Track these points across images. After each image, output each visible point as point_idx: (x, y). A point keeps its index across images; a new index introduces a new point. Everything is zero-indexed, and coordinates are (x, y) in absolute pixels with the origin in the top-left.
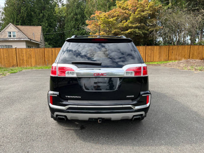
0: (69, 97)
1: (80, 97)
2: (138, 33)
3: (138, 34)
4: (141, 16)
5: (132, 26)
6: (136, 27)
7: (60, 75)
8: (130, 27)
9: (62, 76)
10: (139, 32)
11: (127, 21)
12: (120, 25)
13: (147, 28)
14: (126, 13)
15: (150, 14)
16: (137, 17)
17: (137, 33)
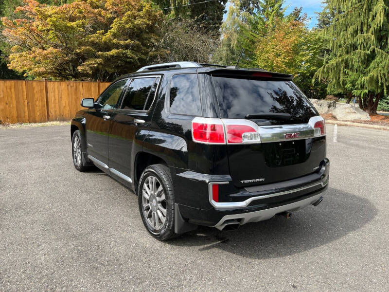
0: (246, 181)
1: (264, 180)
2: (131, 58)
3: (132, 60)
4: (134, 26)
5: (119, 43)
6: (126, 47)
7: (233, 141)
8: (114, 44)
9: (237, 142)
10: (133, 55)
11: (106, 32)
12: (93, 37)
13: (144, 50)
14: (100, 15)
15: (148, 24)
16: (127, 26)
17: (129, 58)
